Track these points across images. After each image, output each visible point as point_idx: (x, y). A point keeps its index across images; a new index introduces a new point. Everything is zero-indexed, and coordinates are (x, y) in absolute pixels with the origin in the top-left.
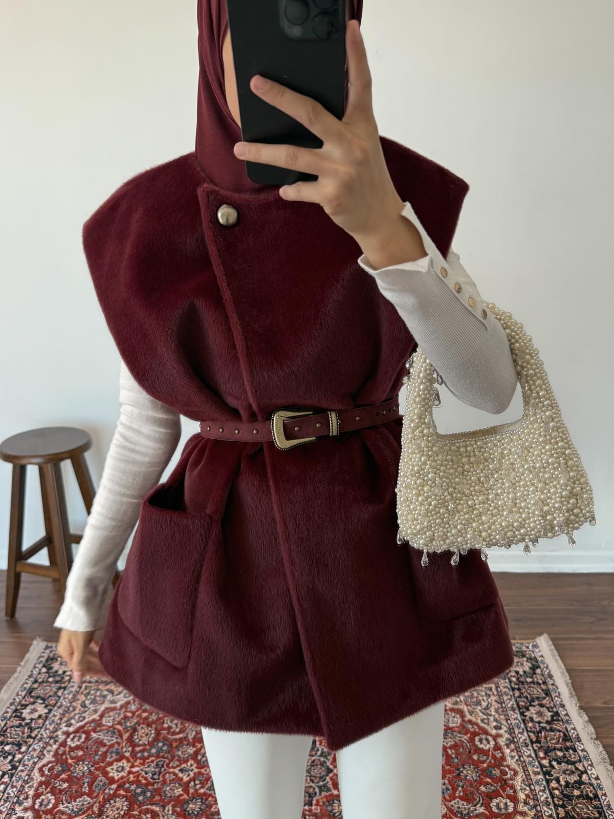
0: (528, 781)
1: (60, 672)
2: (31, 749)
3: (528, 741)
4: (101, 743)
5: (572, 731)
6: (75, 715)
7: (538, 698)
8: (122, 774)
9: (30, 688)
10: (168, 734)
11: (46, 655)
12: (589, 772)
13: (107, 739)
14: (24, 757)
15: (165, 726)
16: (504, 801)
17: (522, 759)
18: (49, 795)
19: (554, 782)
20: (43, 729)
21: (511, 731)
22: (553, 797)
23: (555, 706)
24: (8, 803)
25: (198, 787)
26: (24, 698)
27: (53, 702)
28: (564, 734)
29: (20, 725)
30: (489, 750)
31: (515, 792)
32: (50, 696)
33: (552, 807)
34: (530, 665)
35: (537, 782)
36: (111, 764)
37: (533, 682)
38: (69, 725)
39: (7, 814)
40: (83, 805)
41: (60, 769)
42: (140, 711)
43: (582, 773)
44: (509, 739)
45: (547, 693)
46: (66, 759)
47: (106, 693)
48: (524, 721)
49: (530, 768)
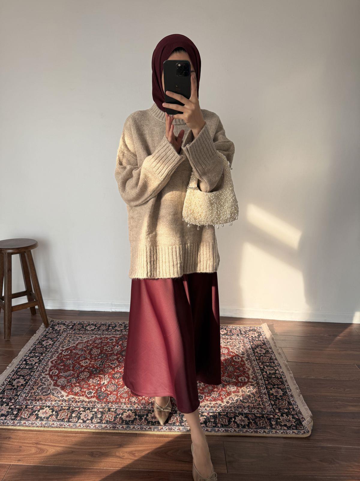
0: (254, 372)
1: (58, 330)
2: (47, 355)
3: (255, 359)
4: (77, 354)
5: (273, 357)
6: (65, 344)
7: (260, 345)
8: (87, 364)
9: (45, 335)
10: (106, 351)
11: (52, 324)
12: (279, 370)
13: (80, 353)
14: (44, 358)
15: (104, 349)
16: (244, 378)
17: (252, 365)
18: (56, 370)
19: (265, 373)
20: (52, 349)
21: (248, 355)
22: (264, 377)
23: (267, 348)
24: (38, 373)
25: (119, 369)
26: (43, 337)
27: (55, 340)
28: (270, 358)
29: (42, 347)
30: (239, 362)
31: (249, 375)
32: (54, 338)
33: (263, 380)
34: (258, 334)
35: (258, 373)
36: (82, 361)
37: (259, 341)
38: (64, 348)
39: (38, 376)
40: (70, 374)
41: (60, 362)
42: (94, 344)
43: (276, 370)
44: (246, 358)
45: (264, 344)
46: (62, 359)
47: (79, 337)
48: (254, 353)
49: (255, 368)
